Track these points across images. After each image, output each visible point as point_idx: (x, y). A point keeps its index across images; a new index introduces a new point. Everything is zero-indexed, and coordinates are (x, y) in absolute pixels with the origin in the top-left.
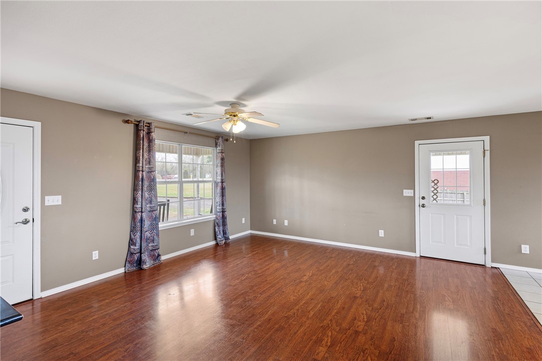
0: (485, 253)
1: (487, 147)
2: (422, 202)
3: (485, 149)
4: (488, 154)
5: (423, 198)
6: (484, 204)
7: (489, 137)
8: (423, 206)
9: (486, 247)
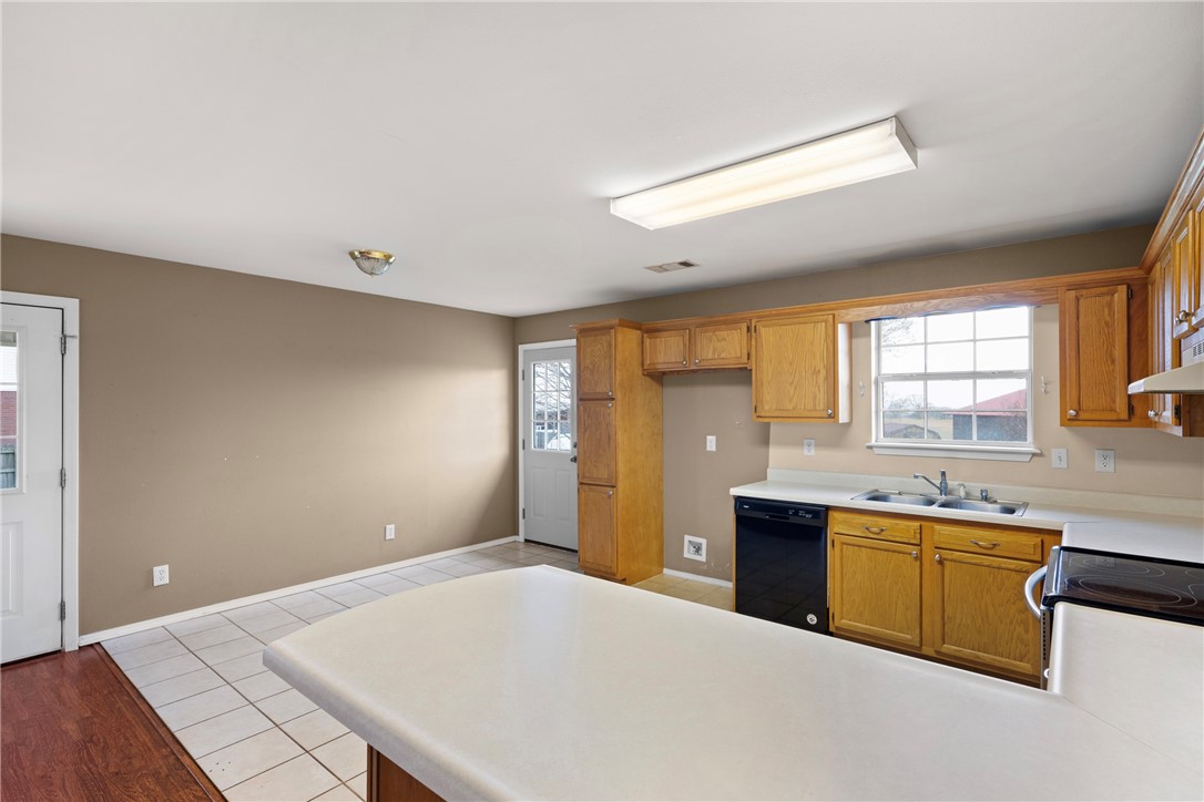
0: (62, 617)
1: (73, 328)
3: (67, 332)
4: (74, 346)
6: (62, 484)
7: (77, 301)
9: (66, 600)
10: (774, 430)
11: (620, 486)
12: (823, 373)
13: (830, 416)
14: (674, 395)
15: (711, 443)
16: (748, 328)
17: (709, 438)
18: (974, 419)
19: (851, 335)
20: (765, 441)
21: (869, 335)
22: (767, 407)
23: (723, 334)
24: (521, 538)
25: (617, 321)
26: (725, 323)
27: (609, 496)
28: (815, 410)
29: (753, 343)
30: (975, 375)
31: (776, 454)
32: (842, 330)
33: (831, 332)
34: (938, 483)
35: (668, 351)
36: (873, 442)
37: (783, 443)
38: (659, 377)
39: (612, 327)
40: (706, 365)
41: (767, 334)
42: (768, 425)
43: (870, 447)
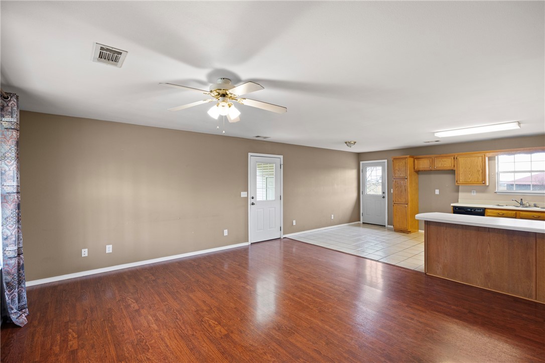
0: (281, 230)
1: (282, 163)
2: (253, 201)
5: (253, 198)
6: (280, 199)
7: (283, 156)
8: (253, 204)
10: (460, 188)
11: (409, 204)
12: (481, 171)
13: (483, 183)
14: (422, 177)
15: (437, 192)
16: (454, 158)
17: (436, 190)
18: (514, 185)
19: (489, 160)
20: (457, 191)
21: (495, 160)
22: (461, 181)
23: (445, 159)
24: (361, 222)
25: (409, 156)
26: (446, 157)
27: (406, 207)
28: (478, 181)
29: (456, 162)
30: (515, 172)
31: (461, 195)
32: (487, 159)
33: (483, 159)
34: (520, 202)
35: (424, 164)
36: (497, 191)
37: (464, 191)
38: (418, 172)
39: (406, 158)
40: (438, 169)
41: (461, 160)
42: (459, 186)
43: (496, 192)
